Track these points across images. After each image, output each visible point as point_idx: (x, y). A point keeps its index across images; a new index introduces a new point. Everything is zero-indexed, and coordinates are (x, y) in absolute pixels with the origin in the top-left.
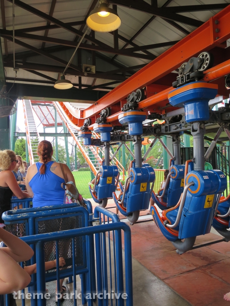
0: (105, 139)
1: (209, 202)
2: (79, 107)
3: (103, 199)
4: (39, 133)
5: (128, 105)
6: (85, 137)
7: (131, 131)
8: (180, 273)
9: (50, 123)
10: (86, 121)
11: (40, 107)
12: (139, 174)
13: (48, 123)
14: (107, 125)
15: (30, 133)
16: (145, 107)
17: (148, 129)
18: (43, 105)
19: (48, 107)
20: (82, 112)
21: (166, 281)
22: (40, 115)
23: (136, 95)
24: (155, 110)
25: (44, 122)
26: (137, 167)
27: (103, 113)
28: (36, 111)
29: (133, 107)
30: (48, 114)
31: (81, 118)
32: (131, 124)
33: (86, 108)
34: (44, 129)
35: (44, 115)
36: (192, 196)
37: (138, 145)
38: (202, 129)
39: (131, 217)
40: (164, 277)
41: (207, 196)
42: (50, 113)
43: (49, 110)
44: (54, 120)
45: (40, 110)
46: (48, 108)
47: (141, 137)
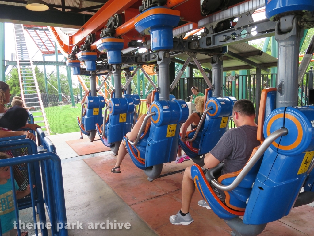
0: (91, 68)
1: (171, 131)
2: (68, 33)
3: (91, 131)
4: (33, 62)
5: (105, 31)
6: (73, 66)
7: (109, 60)
8: (148, 199)
9: (49, 50)
10: (74, 49)
11: (37, 32)
12: (117, 105)
13: (47, 51)
14: (91, 53)
15: (20, 61)
16: (122, 33)
17: (129, 58)
18: (39, 30)
19: (46, 31)
20: (71, 38)
21: (133, 206)
22: (38, 40)
23: (113, 20)
24: (134, 37)
25: (43, 49)
26: (117, 98)
27: (87, 39)
28: (32, 36)
29: (110, 34)
30: (46, 40)
31: (70, 44)
32: (110, 52)
33: (74, 33)
34: (44, 57)
35: (42, 41)
36: (155, 126)
37: (117, 75)
38: (166, 58)
39: (113, 148)
40: (132, 203)
41: (168, 125)
42: (49, 39)
43: (47, 36)
44: (54, 46)
45: (37, 36)
46: (47, 33)
47: (120, 67)
